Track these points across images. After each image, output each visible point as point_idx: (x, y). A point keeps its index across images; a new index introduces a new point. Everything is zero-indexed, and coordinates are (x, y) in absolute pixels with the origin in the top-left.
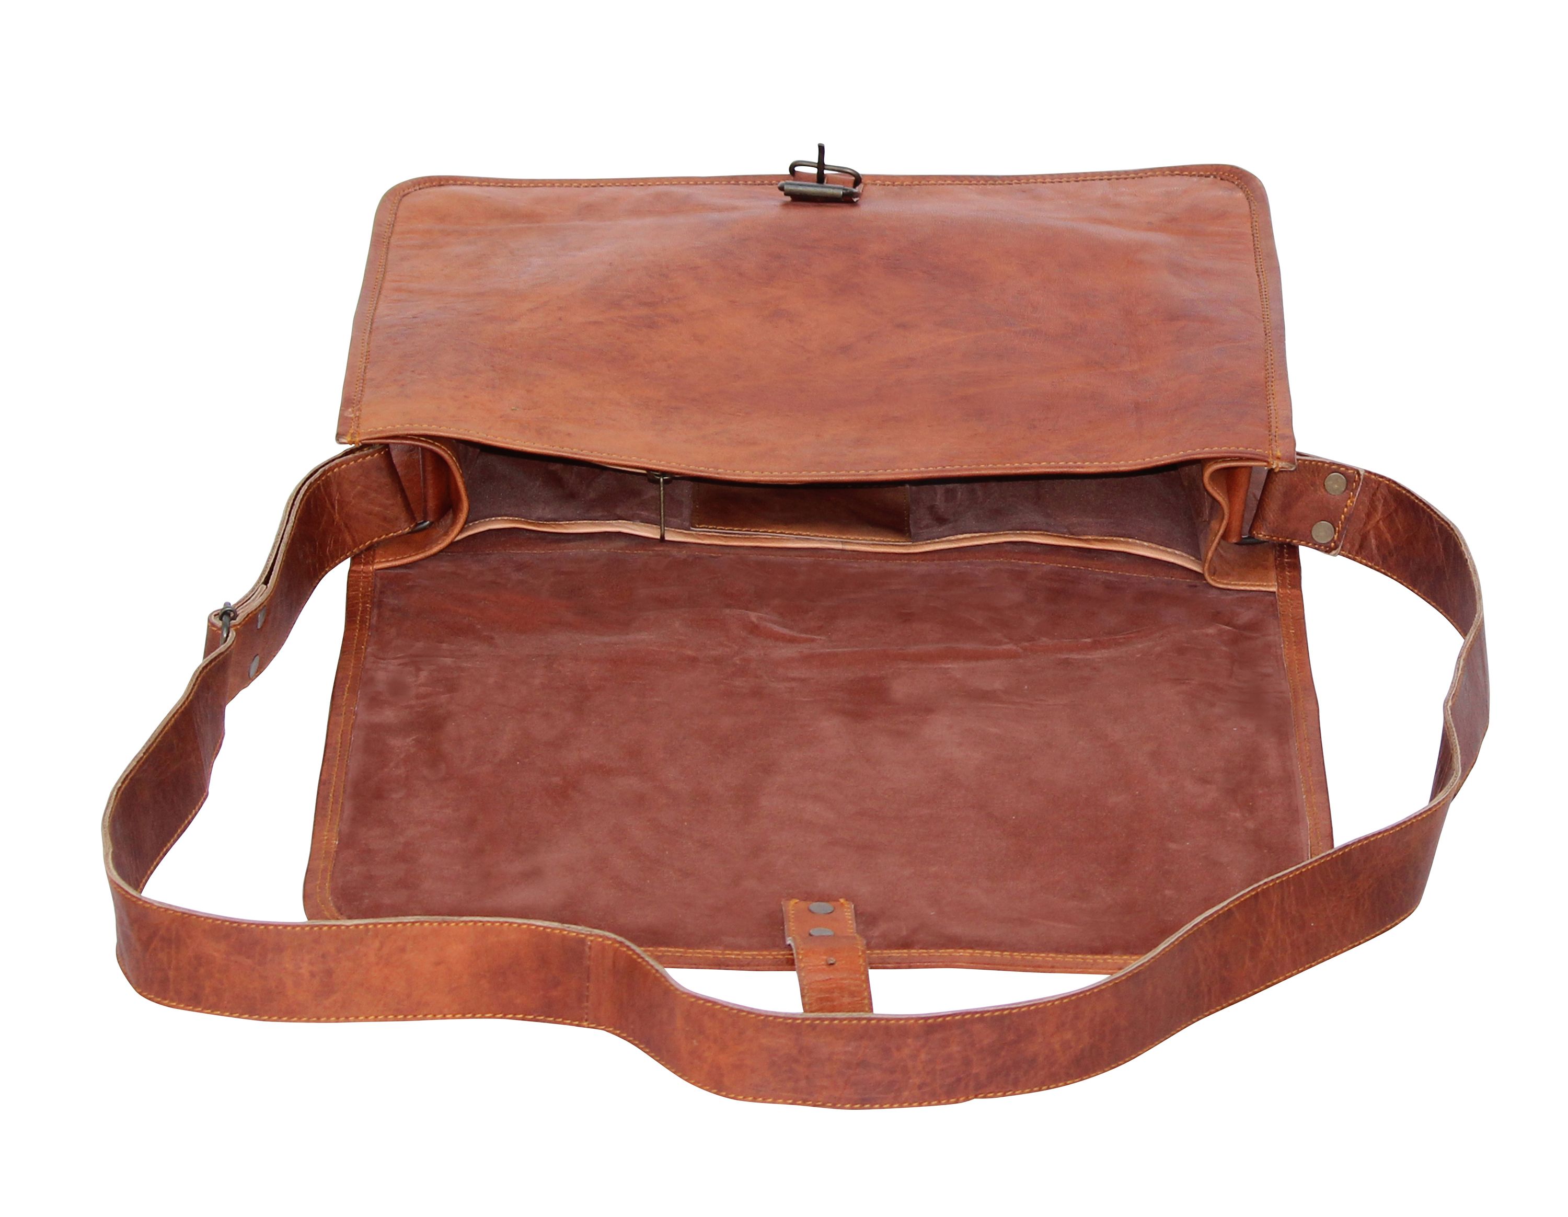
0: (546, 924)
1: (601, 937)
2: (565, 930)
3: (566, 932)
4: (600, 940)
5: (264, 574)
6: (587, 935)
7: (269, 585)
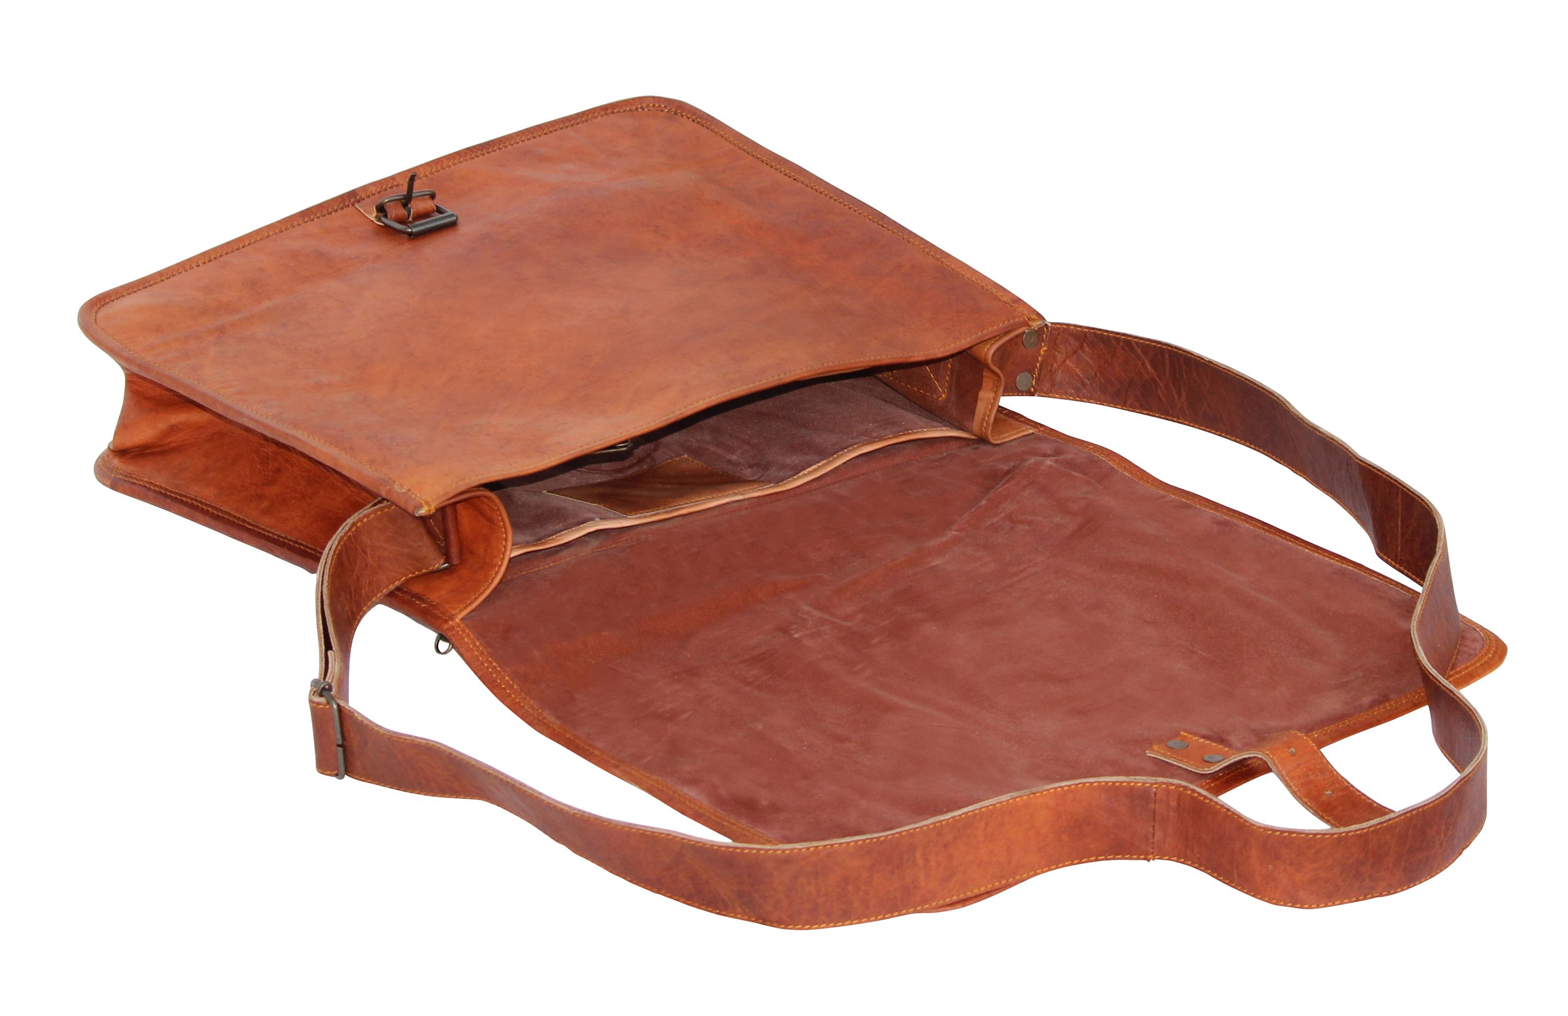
0: (1114, 779)
1: (1164, 783)
2: (1132, 782)
3: (1132, 784)
4: (1164, 786)
5: (321, 641)
6: (1152, 784)
7: (334, 649)
